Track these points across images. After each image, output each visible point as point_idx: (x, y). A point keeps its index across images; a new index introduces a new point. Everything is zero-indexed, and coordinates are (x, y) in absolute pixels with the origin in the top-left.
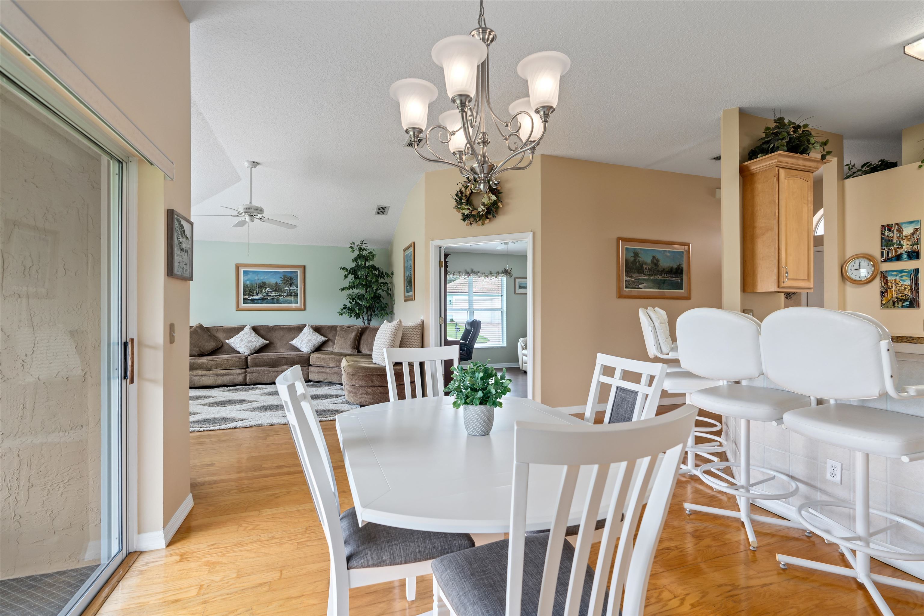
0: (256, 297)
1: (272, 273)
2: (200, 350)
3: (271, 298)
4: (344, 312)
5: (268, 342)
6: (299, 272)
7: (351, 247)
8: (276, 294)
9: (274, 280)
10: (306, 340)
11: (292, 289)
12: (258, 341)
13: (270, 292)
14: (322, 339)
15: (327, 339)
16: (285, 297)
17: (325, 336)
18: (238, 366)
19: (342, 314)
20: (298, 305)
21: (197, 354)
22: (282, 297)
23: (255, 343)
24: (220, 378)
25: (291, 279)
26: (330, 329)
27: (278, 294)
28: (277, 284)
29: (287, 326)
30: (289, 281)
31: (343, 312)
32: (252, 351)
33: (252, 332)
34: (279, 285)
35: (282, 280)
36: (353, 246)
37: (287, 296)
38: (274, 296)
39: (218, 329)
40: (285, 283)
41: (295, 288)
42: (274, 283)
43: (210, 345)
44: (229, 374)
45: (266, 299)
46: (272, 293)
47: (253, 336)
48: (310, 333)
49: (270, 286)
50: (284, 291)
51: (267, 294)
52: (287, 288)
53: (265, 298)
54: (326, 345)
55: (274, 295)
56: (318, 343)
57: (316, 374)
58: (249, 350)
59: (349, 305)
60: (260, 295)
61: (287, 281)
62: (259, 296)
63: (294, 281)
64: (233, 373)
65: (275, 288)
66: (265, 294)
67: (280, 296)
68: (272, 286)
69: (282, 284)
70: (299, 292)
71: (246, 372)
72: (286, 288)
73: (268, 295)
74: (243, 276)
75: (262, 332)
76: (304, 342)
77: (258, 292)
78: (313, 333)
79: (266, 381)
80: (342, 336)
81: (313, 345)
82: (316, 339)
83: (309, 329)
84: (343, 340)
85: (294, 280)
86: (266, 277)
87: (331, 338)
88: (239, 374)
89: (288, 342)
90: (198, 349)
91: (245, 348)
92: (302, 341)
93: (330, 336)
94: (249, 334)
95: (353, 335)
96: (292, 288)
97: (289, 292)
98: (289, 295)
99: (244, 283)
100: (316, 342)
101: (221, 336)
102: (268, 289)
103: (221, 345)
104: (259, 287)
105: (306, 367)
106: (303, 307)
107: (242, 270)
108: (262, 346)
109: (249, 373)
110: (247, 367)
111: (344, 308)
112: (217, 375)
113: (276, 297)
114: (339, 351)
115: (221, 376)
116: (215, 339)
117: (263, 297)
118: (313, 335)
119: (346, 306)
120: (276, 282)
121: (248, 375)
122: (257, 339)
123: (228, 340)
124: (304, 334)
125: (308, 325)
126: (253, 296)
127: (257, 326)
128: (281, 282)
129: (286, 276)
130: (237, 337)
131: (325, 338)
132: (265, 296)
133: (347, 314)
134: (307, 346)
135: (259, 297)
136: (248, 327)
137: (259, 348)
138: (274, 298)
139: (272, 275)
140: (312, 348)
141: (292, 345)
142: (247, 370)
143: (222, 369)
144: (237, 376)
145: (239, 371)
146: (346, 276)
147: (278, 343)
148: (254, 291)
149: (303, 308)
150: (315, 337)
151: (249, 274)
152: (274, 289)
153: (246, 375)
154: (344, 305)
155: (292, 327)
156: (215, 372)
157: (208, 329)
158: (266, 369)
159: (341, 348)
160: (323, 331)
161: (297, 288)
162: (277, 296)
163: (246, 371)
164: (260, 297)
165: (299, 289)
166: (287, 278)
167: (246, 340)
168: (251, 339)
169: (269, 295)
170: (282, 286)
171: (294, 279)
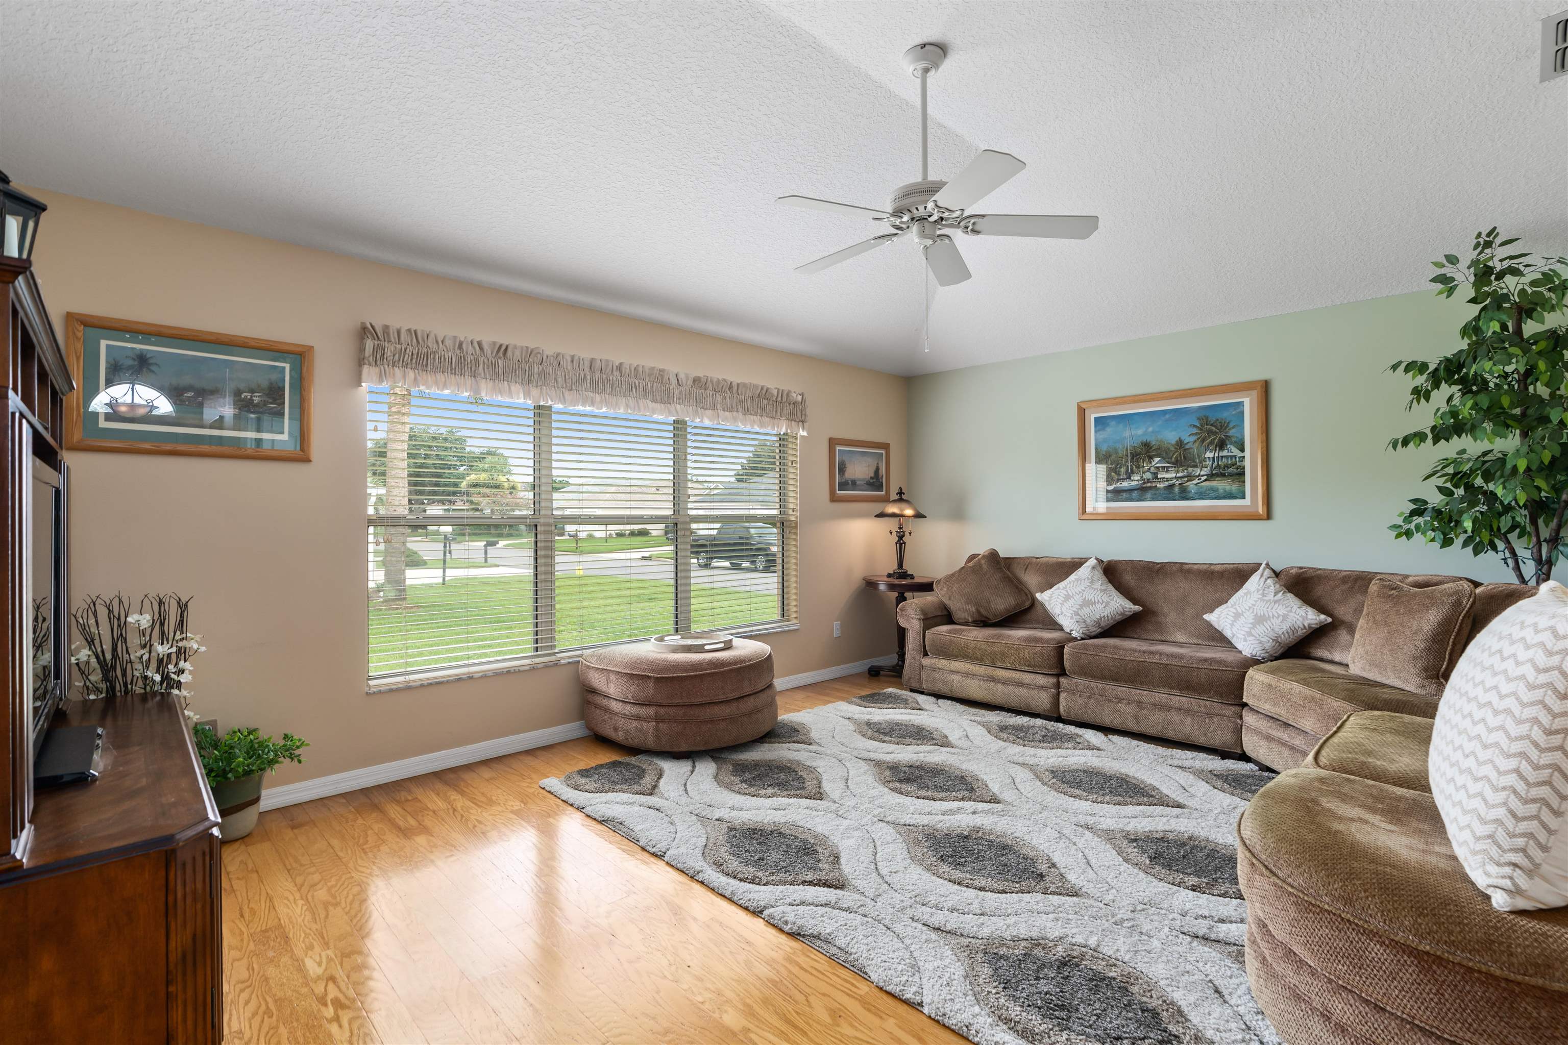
0: (1125, 484)
1: (1167, 416)
2: (978, 611)
3: (1166, 484)
4: (1418, 527)
5: (1138, 608)
6: (1247, 401)
7: (1442, 279)
8: (1178, 472)
9: (1174, 433)
10: (1249, 617)
11: (1227, 457)
12: (1107, 604)
13: (1162, 467)
14: (1311, 617)
15: (1329, 620)
16: (1205, 480)
17: (1322, 609)
18: (1040, 667)
19: (1408, 534)
20: (1247, 502)
21: (970, 620)
22: (1196, 481)
23: (1100, 607)
24: (1000, 687)
25: (1223, 426)
26: (1347, 586)
27: (1185, 473)
28: (1180, 444)
29: (1201, 567)
30: (1215, 433)
31: (1412, 526)
32: (1093, 629)
33: (1095, 578)
34: (1187, 447)
35: (1195, 430)
36: (1449, 271)
37: (1211, 476)
38: (1172, 479)
39: (1028, 563)
40: (1203, 441)
41: (1236, 452)
42: (1174, 442)
43: (1002, 602)
44: (1020, 684)
45: (1150, 488)
46: (1167, 471)
47: (1095, 589)
48: (1263, 595)
49: (1161, 451)
50: (1201, 462)
51: (1155, 475)
52: (1211, 455)
53: (1149, 485)
54: (1325, 640)
55: (1174, 475)
56: (1294, 630)
57: (1262, 743)
58: (1083, 625)
59: (1435, 499)
60: (1136, 478)
61: (1210, 432)
62: (1135, 481)
63: (1232, 433)
64: (1027, 681)
65: (1176, 458)
66: (1148, 475)
67: (1190, 477)
68: (1167, 451)
69: (1197, 444)
70: (1247, 464)
71: (1058, 685)
72: (1209, 455)
73: (1157, 478)
74: (1096, 432)
75: (1129, 579)
76: (1242, 620)
77: (1132, 470)
78: (1276, 594)
79: (1107, 721)
80: (1379, 617)
81: (1273, 635)
82: (1285, 617)
83: (1263, 579)
84: (1382, 635)
85: (1233, 427)
86: (1150, 429)
87: (1348, 618)
88: (1042, 688)
89: (1198, 616)
90: (974, 609)
91: (1072, 618)
92: (1237, 616)
93: (1344, 612)
94: (1087, 583)
95: (1431, 619)
96: (1225, 453)
97: (1216, 464)
98: (1217, 475)
99: (1096, 449)
100: (1285, 627)
101: (1031, 579)
102: (1156, 460)
103: (1027, 604)
104: (1132, 458)
105: (1233, 708)
106: (1261, 509)
107: (1093, 416)
108: (1118, 618)
109: (1065, 690)
110: (1062, 673)
111: (1414, 513)
112: (994, 680)
113: (1177, 483)
114: (1365, 675)
115: (1003, 684)
116: (1018, 587)
117: (1144, 483)
118: (1275, 602)
119: (1426, 503)
120: (1177, 439)
121: (1063, 695)
122: (1105, 598)
123: (1042, 592)
124: (1246, 594)
125: (1263, 566)
126: (1118, 480)
127: (1116, 561)
128: (1193, 438)
129: (1207, 418)
130: (1059, 588)
131: (1323, 617)
132: (1148, 481)
133: (1431, 534)
134: (1250, 634)
135: (1133, 483)
136: (1092, 562)
137: (1111, 622)
138: (1173, 486)
139: (1167, 420)
140: (1269, 645)
141: (1209, 625)
142: (1063, 680)
143: (1004, 665)
144: (1035, 692)
145: (1041, 680)
146: (1420, 394)
147: (1170, 616)
148: (1121, 467)
149: (1260, 511)
150: (1281, 610)
151: (1108, 425)
152: (1173, 459)
153: (1058, 694)
154: (1414, 501)
155: (1218, 568)
156: (991, 671)
157: (1009, 562)
158: (1110, 688)
159: (1372, 664)
160: (1319, 591)
161: (1242, 450)
162: (1182, 477)
163: (1058, 682)
164: (1136, 483)
165: (1247, 453)
166: (1212, 425)
167: (1077, 597)
168: (1091, 595)
169: (1159, 476)
170: (1195, 449)
171: (1231, 425)
